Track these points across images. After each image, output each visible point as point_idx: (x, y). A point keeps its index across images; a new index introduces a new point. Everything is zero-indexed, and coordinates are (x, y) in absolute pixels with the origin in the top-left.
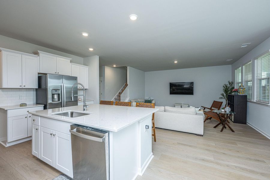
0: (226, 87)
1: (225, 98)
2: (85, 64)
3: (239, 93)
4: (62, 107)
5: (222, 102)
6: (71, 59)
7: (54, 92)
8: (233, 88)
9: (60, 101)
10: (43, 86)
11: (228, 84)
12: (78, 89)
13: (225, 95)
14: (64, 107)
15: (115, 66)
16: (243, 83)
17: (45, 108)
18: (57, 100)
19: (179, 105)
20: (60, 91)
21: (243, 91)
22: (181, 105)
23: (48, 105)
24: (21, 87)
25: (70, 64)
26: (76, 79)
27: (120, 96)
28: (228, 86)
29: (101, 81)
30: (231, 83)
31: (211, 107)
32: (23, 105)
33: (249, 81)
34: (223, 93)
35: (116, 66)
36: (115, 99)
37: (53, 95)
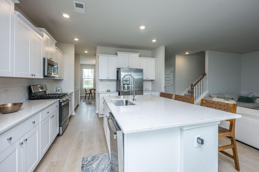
2: (153, 56)
4: (130, 95)
6: (140, 54)
7: (125, 82)
9: (129, 90)
10: (119, 78)
12: (143, 80)
14: (131, 95)
15: (187, 53)
17: (119, 95)
18: (126, 89)
20: (129, 81)
23: (121, 92)
24: (107, 79)
25: (139, 58)
26: (142, 71)
27: (192, 89)
29: (172, 72)
32: (109, 91)
35: (189, 53)
36: (189, 91)
37: (124, 84)
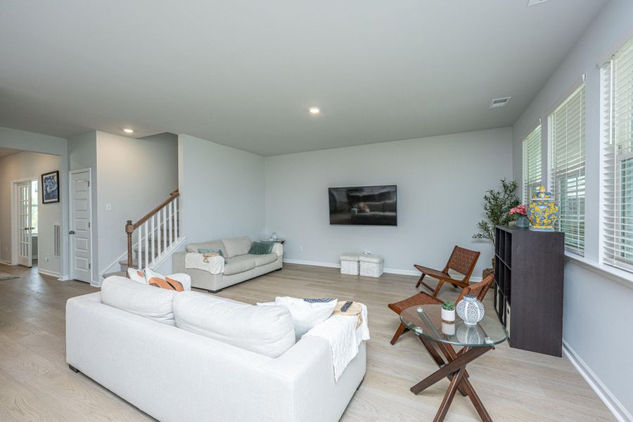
0: (496, 199)
1: (491, 238)
3: (534, 222)
5: (479, 253)
8: (517, 203)
11: (501, 190)
13: (490, 226)
16: (549, 185)
19: (352, 259)
21: (549, 217)
22: (357, 259)
28: (501, 196)
30: (511, 188)
31: (447, 267)
33: (570, 176)
34: (486, 220)
